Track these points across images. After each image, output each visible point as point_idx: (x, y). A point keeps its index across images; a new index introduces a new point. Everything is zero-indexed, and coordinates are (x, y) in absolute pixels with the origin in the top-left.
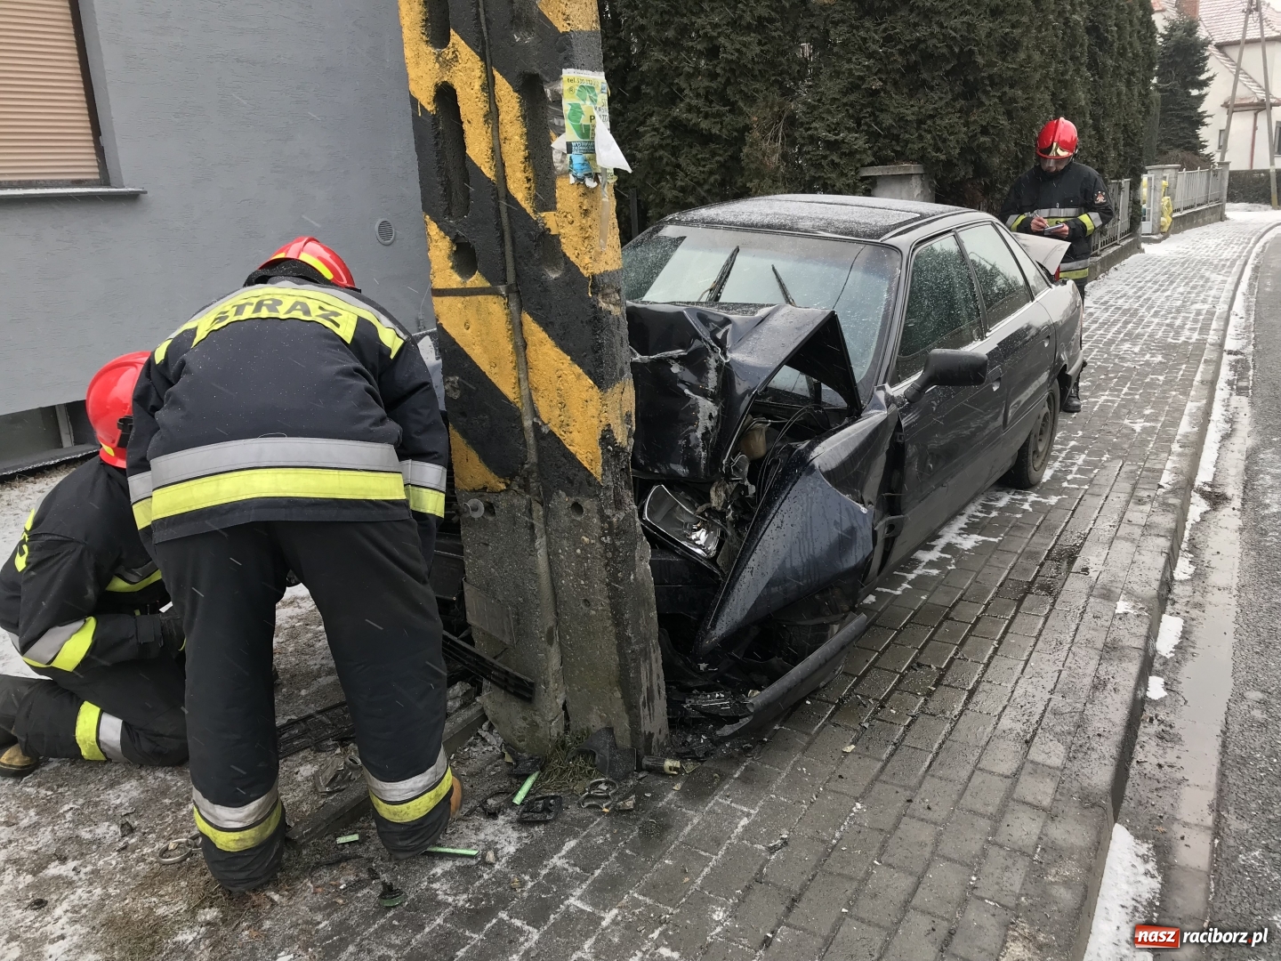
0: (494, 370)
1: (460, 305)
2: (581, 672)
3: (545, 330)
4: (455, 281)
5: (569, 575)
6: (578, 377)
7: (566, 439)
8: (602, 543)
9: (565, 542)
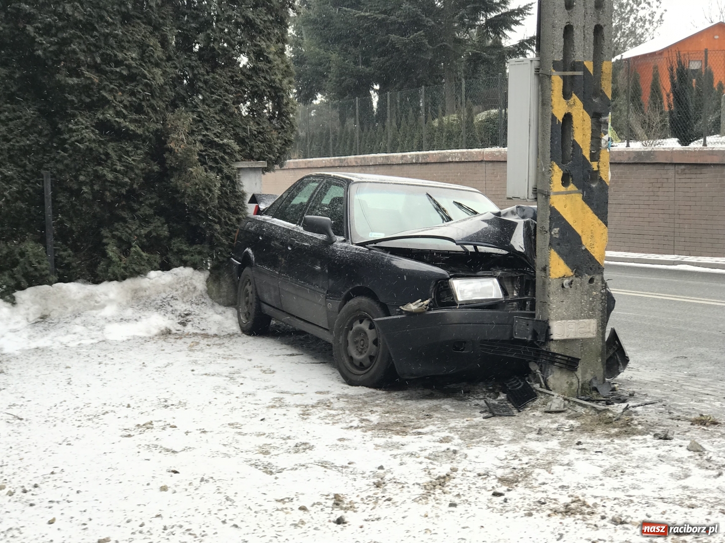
0: (575, 224)
1: (564, 198)
2: (585, 355)
3: (590, 207)
4: (563, 189)
5: (585, 311)
6: (600, 225)
7: (591, 251)
8: (601, 293)
9: (585, 296)
